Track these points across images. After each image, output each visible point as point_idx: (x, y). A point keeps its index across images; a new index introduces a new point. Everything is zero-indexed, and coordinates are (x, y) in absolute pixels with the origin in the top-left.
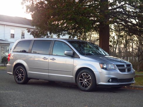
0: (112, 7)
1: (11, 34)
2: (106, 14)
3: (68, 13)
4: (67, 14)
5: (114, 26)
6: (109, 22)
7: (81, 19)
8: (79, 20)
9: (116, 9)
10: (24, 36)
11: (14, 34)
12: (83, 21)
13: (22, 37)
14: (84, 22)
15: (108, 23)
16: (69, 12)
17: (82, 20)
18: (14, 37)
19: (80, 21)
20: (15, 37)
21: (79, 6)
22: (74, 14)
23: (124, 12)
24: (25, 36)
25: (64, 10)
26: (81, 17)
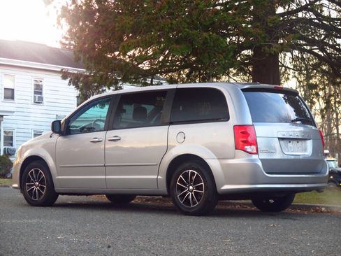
0: (287, 7)
1: (5, 89)
2: (271, 25)
3: (171, 24)
4: (170, 26)
5: (293, 58)
6: (277, 46)
7: (206, 38)
8: (201, 42)
9: (295, 12)
10: (41, 93)
11: (13, 90)
12: (212, 44)
13: (37, 96)
14: (214, 47)
15: (275, 49)
16: (174, 22)
17: (208, 43)
18: (12, 98)
19: (204, 43)
20: (16, 97)
21: (199, 6)
22: (188, 28)
23: (316, 21)
24: (44, 95)
25: (162, 18)
26: (205, 34)
